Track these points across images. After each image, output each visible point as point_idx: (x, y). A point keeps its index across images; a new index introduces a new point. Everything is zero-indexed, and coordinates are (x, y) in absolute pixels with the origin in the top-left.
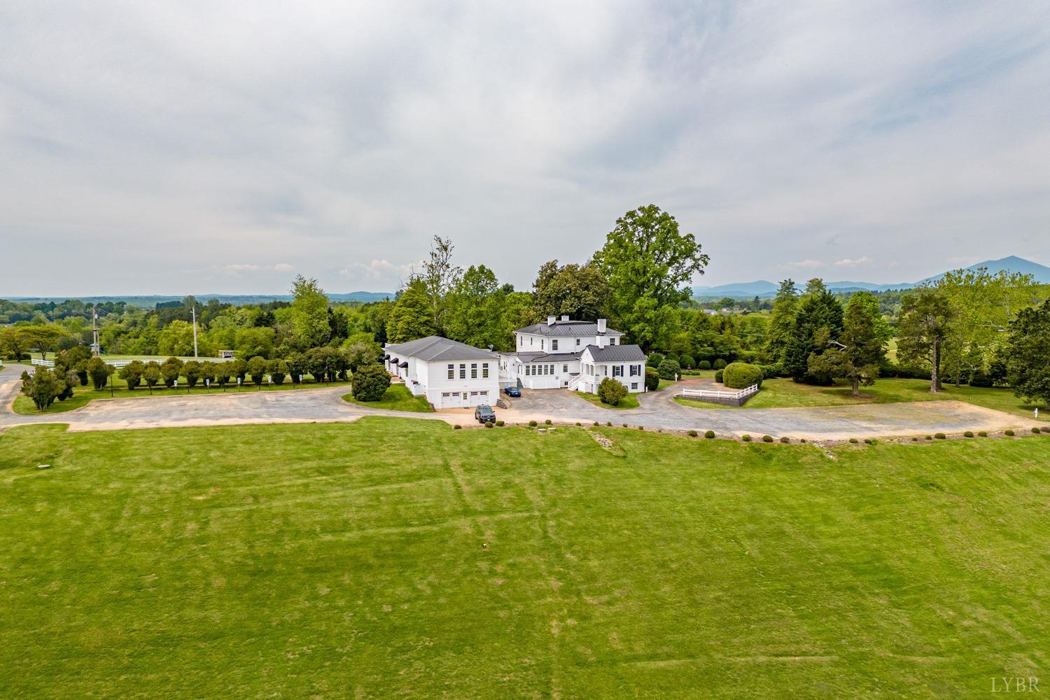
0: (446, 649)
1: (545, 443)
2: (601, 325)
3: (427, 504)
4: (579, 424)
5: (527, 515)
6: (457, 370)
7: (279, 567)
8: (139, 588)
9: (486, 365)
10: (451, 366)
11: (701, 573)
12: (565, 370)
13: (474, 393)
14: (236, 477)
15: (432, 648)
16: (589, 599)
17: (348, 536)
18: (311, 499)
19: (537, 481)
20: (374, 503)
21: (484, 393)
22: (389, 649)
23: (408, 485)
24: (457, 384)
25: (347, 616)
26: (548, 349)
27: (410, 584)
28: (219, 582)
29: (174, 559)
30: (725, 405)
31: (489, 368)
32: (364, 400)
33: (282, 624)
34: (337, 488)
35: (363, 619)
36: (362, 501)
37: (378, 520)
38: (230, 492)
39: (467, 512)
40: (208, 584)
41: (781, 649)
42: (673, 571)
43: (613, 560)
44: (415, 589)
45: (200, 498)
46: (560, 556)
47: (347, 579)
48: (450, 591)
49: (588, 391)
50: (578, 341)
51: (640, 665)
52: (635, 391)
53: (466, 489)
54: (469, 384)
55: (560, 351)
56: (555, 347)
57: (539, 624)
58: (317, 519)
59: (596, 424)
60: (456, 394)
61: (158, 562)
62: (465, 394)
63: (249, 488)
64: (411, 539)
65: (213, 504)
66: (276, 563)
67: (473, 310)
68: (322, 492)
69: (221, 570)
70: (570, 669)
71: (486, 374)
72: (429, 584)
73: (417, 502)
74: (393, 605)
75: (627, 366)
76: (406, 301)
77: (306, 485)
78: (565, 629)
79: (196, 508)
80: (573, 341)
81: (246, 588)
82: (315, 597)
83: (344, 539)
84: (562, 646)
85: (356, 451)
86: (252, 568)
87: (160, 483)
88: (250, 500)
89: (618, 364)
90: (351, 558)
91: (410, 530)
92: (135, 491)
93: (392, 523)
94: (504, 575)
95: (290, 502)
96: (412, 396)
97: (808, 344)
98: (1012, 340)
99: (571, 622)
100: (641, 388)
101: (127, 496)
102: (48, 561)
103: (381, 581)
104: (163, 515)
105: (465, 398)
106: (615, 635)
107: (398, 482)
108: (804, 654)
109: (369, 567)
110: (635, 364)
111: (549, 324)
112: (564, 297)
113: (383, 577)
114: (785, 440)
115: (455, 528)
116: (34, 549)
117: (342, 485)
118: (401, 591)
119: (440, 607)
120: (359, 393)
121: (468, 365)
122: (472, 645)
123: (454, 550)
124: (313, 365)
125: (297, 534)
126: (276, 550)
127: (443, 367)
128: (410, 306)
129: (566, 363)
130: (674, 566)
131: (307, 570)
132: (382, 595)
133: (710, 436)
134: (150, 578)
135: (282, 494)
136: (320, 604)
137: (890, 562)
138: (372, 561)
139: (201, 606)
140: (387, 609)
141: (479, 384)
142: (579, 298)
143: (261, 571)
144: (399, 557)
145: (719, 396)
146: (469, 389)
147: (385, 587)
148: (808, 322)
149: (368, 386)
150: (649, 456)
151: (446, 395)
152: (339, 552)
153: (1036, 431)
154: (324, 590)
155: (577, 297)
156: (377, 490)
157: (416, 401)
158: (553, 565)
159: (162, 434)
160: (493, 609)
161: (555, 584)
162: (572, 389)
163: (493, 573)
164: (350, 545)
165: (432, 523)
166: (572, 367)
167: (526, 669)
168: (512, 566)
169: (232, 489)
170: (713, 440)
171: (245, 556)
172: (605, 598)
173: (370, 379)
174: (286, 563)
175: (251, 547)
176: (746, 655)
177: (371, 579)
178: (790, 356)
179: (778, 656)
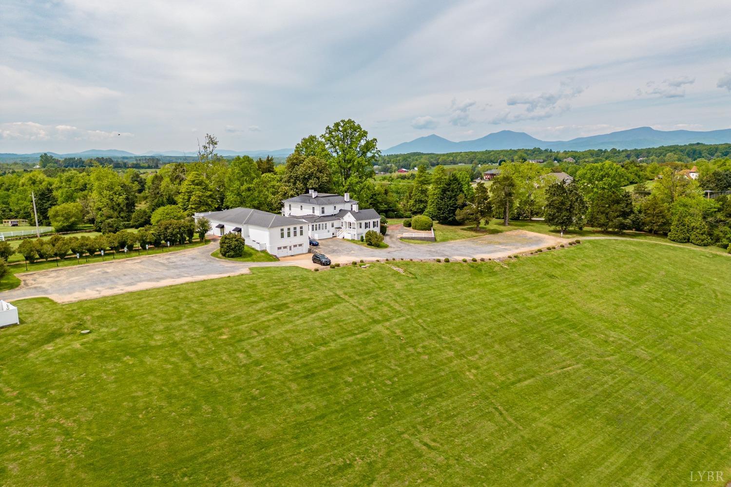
0: (435, 397)
1: (372, 275)
2: (347, 197)
3: (352, 320)
4: (378, 261)
5: (403, 318)
6: (285, 232)
7: (315, 371)
9: (301, 228)
10: (282, 230)
11: (504, 335)
12: (333, 226)
13: (295, 246)
14: (228, 320)
15: (429, 398)
16: (471, 358)
17: (333, 345)
18: (289, 327)
20: (325, 324)
21: (300, 245)
23: (330, 310)
24: (286, 241)
25: (375, 391)
26: (318, 213)
27: (387, 367)
28: (294, 386)
30: (428, 241)
31: (303, 229)
32: (233, 257)
34: (296, 318)
35: (384, 391)
36: (318, 324)
37: (337, 334)
38: (236, 330)
39: (376, 322)
41: (564, 364)
44: (392, 369)
45: (224, 337)
46: (440, 338)
47: (354, 370)
48: (408, 366)
49: (353, 238)
50: (335, 207)
51: (518, 386)
53: (362, 308)
54: (293, 240)
55: (326, 213)
56: (323, 212)
57: (462, 375)
58: (305, 339)
59: (387, 260)
60: (285, 247)
61: (247, 381)
62: (290, 247)
63: (245, 326)
65: (237, 339)
66: (311, 369)
68: (291, 321)
69: (288, 379)
71: (301, 233)
72: (396, 365)
73: (346, 320)
74: (389, 379)
75: (371, 221)
76: (194, 181)
77: (276, 319)
78: (475, 375)
79: (229, 343)
80: (332, 207)
81: (310, 387)
82: (348, 384)
83: (332, 348)
84: (481, 384)
86: (302, 375)
88: (255, 333)
89: (367, 221)
90: (346, 358)
91: (358, 336)
92: (177, 339)
93: (346, 334)
94: (425, 353)
95: (280, 331)
96: (257, 251)
97: (450, 204)
98: (547, 199)
99: (474, 371)
101: (176, 343)
105: (290, 249)
106: (496, 374)
107: (323, 309)
109: (359, 361)
110: (375, 220)
111: (313, 197)
112: (309, 178)
113: (370, 366)
114: (482, 260)
115: (379, 332)
117: (296, 315)
118: (386, 372)
119: (412, 376)
120: (228, 252)
121: (292, 228)
123: (390, 344)
124: (172, 234)
125: (306, 350)
126: (304, 362)
127: (278, 230)
128: (197, 184)
129: (332, 222)
131: (331, 370)
132: (379, 376)
133: (447, 261)
134: (255, 391)
135: (269, 326)
136: (356, 387)
137: (565, 316)
138: (358, 358)
139: (299, 402)
141: (298, 239)
142: (318, 178)
143: (308, 375)
144: (367, 353)
145: (423, 236)
146: (292, 244)
147: (376, 371)
148: (449, 191)
149: (235, 248)
150: (426, 275)
151: (279, 248)
152: (337, 356)
153: (571, 244)
154: (348, 379)
155: (317, 177)
156: (319, 316)
157: (261, 254)
158: (441, 344)
161: (451, 353)
162: (340, 237)
163: (419, 353)
164: (339, 351)
165: (365, 331)
166: (337, 223)
168: (424, 348)
169: (235, 328)
170: (449, 264)
171: (292, 368)
172: (477, 356)
173: (236, 242)
174: (317, 368)
175: (289, 362)
176: (551, 371)
177: (365, 368)
178: (439, 210)
179: (562, 368)
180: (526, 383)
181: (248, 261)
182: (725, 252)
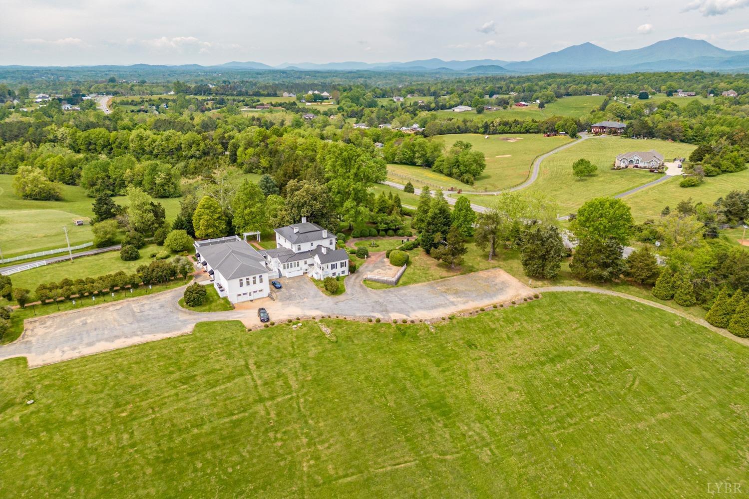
0: (259, 489)
1: (297, 337)
3: (240, 398)
4: (314, 317)
5: (289, 396)
6: (244, 282)
7: (175, 455)
8: (112, 482)
9: (261, 276)
10: (241, 280)
11: (368, 421)
12: (306, 263)
13: (255, 292)
14: (138, 394)
15: (253, 490)
16: (320, 447)
17: (206, 428)
18: (181, 404)
19: (293, 370)
20: (214, 402)
21: (261, 291)
22: (234, 494)
23: (229, 385)
24: (246, 289)
25: (213, 479)
26: (295, 249)
27: (239, 453)
28: (149, 471)
29: (124, 461)
30: (388, 285)
31: (263, 278)
32: (193, 306)
33: (184, 488)
34: (193, 394)
35: (221, 479)
36: (207, 402)
37: (219, 414)
38: (138, 407)
39: (261, 400)
40: (144, 473)
41: (397, 461)
42: (356, 423)
43: (330, 422)
44: (242, 456)
45: (124, 414)
46: (306, 422)
47: (209, 456)
48: (257, 454)
49: (318, 279)
50: (313, 243)
51: (340, 481)
52: (343, 275)
53: (259, 382)
54: (252, 287)
55: (302, 250)
56: (299, 249)
57: (298, 466)
58: (188, 419)
59: (323, 316)
60: (245, 294)
61: (116, 464)
62: (250, 293)
63: (147, 402)
64: (236, 424)
65: (132, 417)
66: (173, 453)
67: (247, 211)
68: (187, 398)
69: (148, 463)
70: (313, 489)
71: (261, 281)
72: (248, 451)
73: (235, 397)
74: (233, 467)
75: (339, 263)
77: (177, 395)
78: (310, 467)
79: (124, 422)
80: (309, 244)
81: (163, 472)
82: (195, 470)
83: (203, 431)
84: (308, 477)
85: (198, 361)
86: (162, 459)
87: (99, 406)
88: (150, 411)
89: (334, 263)
90: (208, 443)
91: (234, 418)
92: (88, 415)
93: (225, 415)
94: (282, 439)
95: (171, 409)
96: (220, 298)
99: (312, 462)
100: (347, 273)
101: (85, 420)
102: (63, 474)
103: (225, 454)
104: (109, 431)
105: (250, 295)
106: (330, 466)
107: (223, 383)
108: (406, 462)
109: (218, 446)
110: (343, 261)
113: (225, 451)
114: (413, 321)
115: (256, 413)
116: (53, 468)
117: (195, 391)
118: (235, 458)
119: (254, 465)
121: (251, 278)
122: (270, 485)
123: (257, 428)
125: (180, 432)
126: (172, 445)
127: (237, 281)
128: (207, 208)
129: (306, 259)
130: (357, 419)
131: (189, 454)
132: (227, 462)
133: (378, 320)
134: (116, 475)
135: (165, 403)
136: (200, 474)
138: (219, 442)
139: (145, 487)
140: (230, 470)
141: (258, 286)
143: (167, 460)
144: (231, 437)
145: (386, 278)
146: (252, 291)
147: (227, 457)
151: (239, 295)
152: (202, 440)
154: (199, 465)
156: (214, 392)
157: (222, 302)
158: (303, 429)
159: (86, 363)
160: (278, 461)
161: (305, 440)
162: (309, 276)
163: (276, 439)
164: (207, 434)
165: (244, 411)
166: (309, 261)
167: (294, 493)
168: (285, 433)
169: (138, 404)
170: (379, 323)
171: (158, 452)
172: (326, 445)
174: (178, 452)
175: (159, 445)
176: (383, 467)
177: (220, 454)
179: (395, 465)
180: (349, 479)
181: (204, 311)
182: (703, 317)
